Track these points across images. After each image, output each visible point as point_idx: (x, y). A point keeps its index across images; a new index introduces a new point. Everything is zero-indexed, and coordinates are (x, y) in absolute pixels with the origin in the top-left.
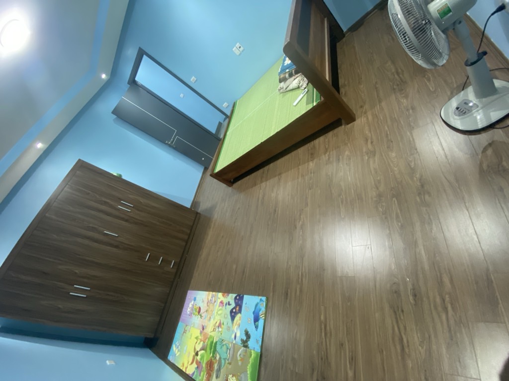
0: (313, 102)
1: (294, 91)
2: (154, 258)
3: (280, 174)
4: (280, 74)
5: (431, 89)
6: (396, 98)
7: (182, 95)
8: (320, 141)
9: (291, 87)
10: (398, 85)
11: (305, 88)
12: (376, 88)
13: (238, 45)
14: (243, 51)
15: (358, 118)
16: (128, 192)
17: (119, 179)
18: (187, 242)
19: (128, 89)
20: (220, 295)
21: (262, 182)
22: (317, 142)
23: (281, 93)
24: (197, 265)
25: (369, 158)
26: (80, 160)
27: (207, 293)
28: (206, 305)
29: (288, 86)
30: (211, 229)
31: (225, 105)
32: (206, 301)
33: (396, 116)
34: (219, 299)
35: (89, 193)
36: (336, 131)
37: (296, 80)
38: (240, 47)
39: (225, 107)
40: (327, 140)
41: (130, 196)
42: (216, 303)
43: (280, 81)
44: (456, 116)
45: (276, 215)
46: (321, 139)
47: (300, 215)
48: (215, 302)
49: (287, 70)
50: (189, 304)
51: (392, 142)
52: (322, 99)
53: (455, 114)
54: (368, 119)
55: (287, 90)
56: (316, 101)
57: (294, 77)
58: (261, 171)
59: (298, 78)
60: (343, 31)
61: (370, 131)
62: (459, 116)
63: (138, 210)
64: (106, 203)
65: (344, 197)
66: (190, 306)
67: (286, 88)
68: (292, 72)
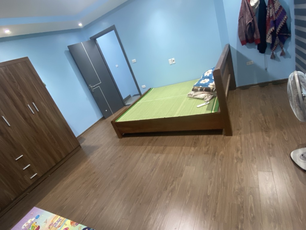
0: (212, 110)
1: (198, 99)
2: (23, 162)
3: (166, 146)
4: (195, 86)
5: (286, 139)
6: (262, 135)
7: (117, 66)
8: (203, 138)
9: (198, 97)
10: (265, 128)
11: (208, 101)
12: (250, 124)
13: (173, 59)
14: (174, 64)
15: (234, 135)
16: (43, 99)
17: (43, 86)
18: (57, 164)
19: (88, 41)
20: (68, 222)
21: (148, 145)
22: (201, 137)
23: (188, 97)
24: (56, 187)
25: (237, 162)
26: (27, 58)
27: (55, 215)
28: (47, 226)
29: (196, 95)
30: (86, 163)
31: (144, 86)
32: (49, 223)
33: (260, 144)
34: (66, 225)
35: (15, 82)
36: (217, 136)
37: (204, 95)
38: (174, 61)
39: (143, 88)
40: (209, 139)
41: (42, 103)
42: (60, 228)
43: (193, 90)
44: (301, 159)
45: (152, 173)
46: (205, 137)
47: (173, 181)
48: (59, 226)
49: (201, 86)
50: (28, 220)
51: (255, 158)
52: (219, 111)
53: (300, 157)
54: (241, 138)
55: (194, 97)
56: (214, 111)
57: (202, 92)
58: (151, 138)
59: (205, 94)
60: (236, 86)
61: (241, 146)
62: (303, 160)
63: (39, 116)
64: (20, 97)
65: (213, 181)
66: (29, 222)
67: (194, 96)
68: (203, 89)
